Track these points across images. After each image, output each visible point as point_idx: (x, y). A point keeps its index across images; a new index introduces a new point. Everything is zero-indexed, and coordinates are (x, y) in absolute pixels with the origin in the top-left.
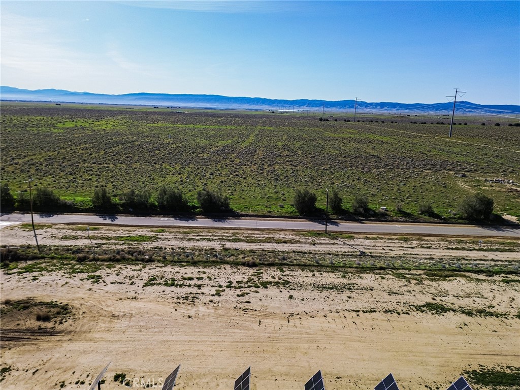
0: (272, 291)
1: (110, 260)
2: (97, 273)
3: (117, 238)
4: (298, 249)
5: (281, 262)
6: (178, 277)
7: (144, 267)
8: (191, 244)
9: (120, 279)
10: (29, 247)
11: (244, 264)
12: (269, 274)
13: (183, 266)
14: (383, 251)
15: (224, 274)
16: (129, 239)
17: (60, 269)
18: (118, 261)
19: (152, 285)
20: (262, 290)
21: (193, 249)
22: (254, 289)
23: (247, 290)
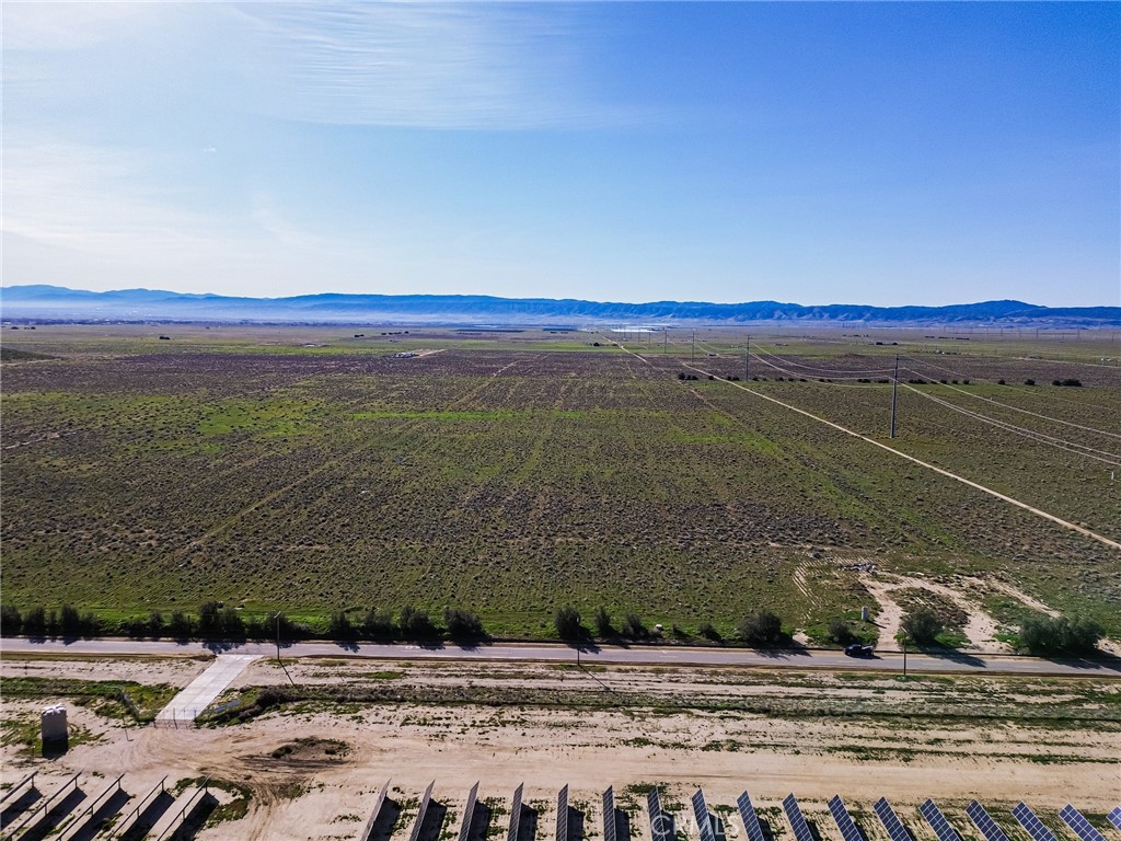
0: (509, 729)
1: (365, 700)
2: (358, 714)
3: (367, 675)
4: (545, 686)
5: (522, 700)
6: (429, 717)
7: (398, 707)
8: (437, 682)
9: (379, 719)
10: (287, 686)
11: (488, 704)
12: (511, 713)
13: (432, 706)
14: (628, 687)
15: (469, 714)
16: (378, 676)
17: (326, 710)
18: (373, 701)
19: (408, 724)
20: (500, 729)
21: (441, 687)
22: (493, 728)
23: (488, 729)
